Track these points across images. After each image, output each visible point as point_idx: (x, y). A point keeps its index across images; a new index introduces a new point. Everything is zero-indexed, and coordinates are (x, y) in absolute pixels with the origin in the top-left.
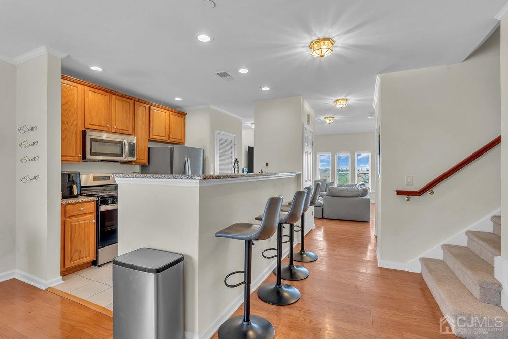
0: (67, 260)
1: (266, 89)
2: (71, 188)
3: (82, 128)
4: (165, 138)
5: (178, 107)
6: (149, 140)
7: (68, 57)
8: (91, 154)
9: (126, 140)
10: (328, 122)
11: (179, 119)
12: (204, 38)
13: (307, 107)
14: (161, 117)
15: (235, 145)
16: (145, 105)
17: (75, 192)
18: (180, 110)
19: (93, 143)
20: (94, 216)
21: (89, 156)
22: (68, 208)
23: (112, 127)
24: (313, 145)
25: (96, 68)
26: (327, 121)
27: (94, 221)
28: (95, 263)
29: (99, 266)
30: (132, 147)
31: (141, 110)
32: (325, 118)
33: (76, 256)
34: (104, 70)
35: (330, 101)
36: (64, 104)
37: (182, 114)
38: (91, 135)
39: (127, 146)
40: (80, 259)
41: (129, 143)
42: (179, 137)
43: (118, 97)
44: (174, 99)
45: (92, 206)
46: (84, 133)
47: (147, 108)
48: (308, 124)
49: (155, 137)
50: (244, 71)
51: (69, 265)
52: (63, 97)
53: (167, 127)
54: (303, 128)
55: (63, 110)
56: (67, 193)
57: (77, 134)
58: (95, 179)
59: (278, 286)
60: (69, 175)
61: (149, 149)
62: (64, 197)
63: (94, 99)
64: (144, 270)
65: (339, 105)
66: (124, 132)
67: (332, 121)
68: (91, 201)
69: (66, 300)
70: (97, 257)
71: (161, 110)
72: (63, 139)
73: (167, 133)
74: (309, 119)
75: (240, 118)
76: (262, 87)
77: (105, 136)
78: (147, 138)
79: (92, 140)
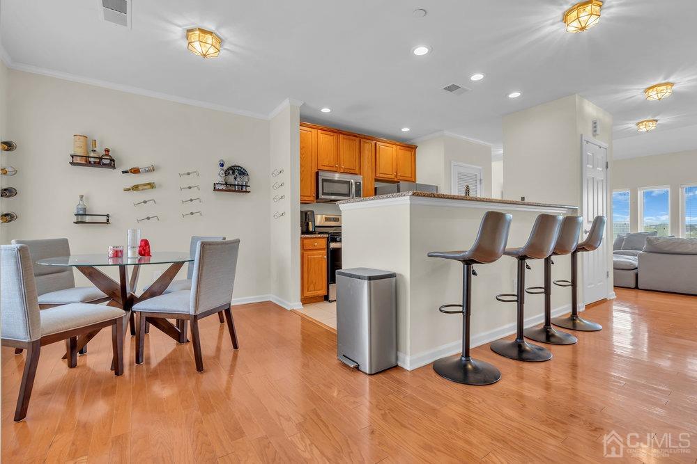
0: (306, 290)
1: (515, 95)
2: (308, 225)
3: (315, 170)
4: (392, 177)
5: (406, 140)
6: (377, 180)
7: (304, 104)
8: (324, 194)
9: (352, 180)
10: (644, 130)
11: (408, 154)
12: (421, 51)
13: (591, 109)
14: (388, 153)
15: (481, 180)
16: (371, 141)
17: (311, 229)
18: (409, 143)
19: (325, 183)
20: (325, 252)
21: (321, 196)
22: (305, 241)
23: (340, 167)
24: (607, 167)
25: (326, 110)
26: (643, 128)
27: (326, 257)
28: (326, 298)
29: (330, 301)
30: (358, 186)
31: (368, 147)
32: (638, 124)
33: (312, 287)
34: (332, 110)
35: (636, 92)
36: (302, 148)
37: (411, 148)
38: (323, 175)
39: (354, 186)
40: (314, 290)
41: (356, 183)
42: (408, 174)
43: (345, 136)
44: (400, 130)
45: (324, 242)
46: (317, 174)
47: (374, 145)
48: (594, 136)
49: (381, 175)
50: (477, 77)
51: (307, 294)
52: (301, 142)
53: (395, 164)
54: (581, 142)
55: (301, 154)
56: (305, 230)
57: (311, 176)
58: (327, 219)
59: (518, 340)
60: (306, 213)
61: (376, 188)
62: (303, 233)
63: (325, 140)
64: (359, 277)
65: (654, 96)
66: (351, 171)
67: (652, 126)
68: (324, 238)
69: (304, 319)
70: (328, 292)
71: (388, 145)
72: (301, 181)
73: (395, 170)
74: (595, 127)
75: (489, 144)
76: (509, 94)
77: (337, 177)
78: (374, 177)
79: (324, 180)
